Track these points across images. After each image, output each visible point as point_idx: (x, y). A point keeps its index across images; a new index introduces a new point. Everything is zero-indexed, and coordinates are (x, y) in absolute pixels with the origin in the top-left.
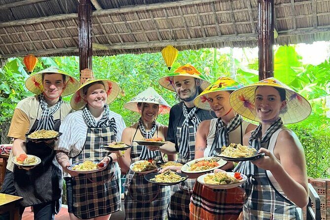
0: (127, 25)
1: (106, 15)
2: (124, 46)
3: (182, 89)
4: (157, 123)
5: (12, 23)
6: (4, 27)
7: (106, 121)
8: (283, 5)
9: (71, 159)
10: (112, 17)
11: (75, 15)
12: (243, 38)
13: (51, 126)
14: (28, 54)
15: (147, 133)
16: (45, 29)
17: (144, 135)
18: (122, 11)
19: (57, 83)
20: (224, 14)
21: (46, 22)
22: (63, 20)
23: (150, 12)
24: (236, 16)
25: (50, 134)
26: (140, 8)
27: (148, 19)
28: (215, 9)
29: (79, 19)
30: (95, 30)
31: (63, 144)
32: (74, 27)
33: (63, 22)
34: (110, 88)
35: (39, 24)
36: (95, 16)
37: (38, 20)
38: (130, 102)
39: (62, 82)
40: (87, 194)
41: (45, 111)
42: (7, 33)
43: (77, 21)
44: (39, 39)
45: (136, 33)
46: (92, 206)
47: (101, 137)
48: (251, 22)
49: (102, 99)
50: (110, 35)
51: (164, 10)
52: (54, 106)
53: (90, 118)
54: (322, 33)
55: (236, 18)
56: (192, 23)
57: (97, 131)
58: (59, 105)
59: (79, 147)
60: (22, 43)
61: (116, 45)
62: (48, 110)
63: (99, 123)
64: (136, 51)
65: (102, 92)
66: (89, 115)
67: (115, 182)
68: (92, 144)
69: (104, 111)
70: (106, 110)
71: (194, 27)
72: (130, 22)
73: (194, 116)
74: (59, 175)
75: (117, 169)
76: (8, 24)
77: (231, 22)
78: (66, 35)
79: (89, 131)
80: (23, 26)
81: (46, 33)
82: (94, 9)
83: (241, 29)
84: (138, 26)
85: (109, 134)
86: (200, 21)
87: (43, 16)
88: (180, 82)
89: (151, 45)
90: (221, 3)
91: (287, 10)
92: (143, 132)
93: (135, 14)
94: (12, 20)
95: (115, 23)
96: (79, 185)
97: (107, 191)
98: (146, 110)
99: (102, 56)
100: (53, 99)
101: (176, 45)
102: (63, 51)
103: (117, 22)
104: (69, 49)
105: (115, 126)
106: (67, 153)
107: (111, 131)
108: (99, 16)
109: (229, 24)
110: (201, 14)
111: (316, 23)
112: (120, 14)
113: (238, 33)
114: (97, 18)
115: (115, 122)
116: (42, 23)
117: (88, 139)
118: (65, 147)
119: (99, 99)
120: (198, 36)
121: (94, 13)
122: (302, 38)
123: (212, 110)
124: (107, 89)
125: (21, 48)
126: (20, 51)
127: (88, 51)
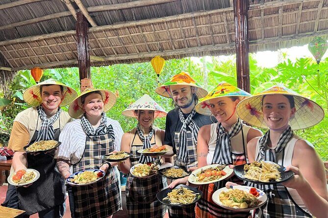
0: (119, 39)
1: (100, 31)
2: (118, 58)
3: (179, 97)
4: (154, 127)
5: (18, 40)
6: (12, 44)
7: (104, 128)
8: (254, 18)
9: (72, 167)
10: (106, 32)
11: (73, 32)
12: (220, 47)
13: (51, 136)
14: (35, 67)
15: (145, 138)
16: (48, 44)
17: (142, 140)
18: (115, 27)
19: (55, 94)
20: (203, 28)
21: (48, 39)
22: (63, 37)
23: (139, 27)
24: (213, 29)
25: (49, 145)
26: (131, 24)
27: (138, 34)
28: (195, 23)
29: (77, 34)
30: (92, 44)
31: (63, 152)
32: (73, 42)
33: (63, 38)
34: (107, 98)
35: (42, 40)
36: (91, 33)
37: (41, 37)
38: (127, 110)
39: (60, 93)
40: (88, 198)
41: (44, 122)
42: (14, 49)
43: (75, 37)
44: (43, 53)
45: (128, 46)
46: (94, 209)
47: (100, 144)
48: (226, 34)
49: (99, 108)
50: (105, 48)
51: (152, 25)
52: (53, 117)
53: (88, 126)
54: (285, 42)
55: (214, 31)
56: (176, 36)
57: (96, 139)
58: (58, 115)
59: (78, 155)
60: (29, 58)
61: (110, 57)
62: (47, 121)
63: (97, 130)
64: (128, 61)
65: (98, 101)
66: (87, 124)
67: (115, 184)
68: (91, 151)
69: (102, 119)
70: (103, 118)
71: (177, 39)
72: (122, 36)
73: (191, 121)
74: (61, 180)
75: (116, 173)
76: (14, 41)
77: (209, 34)
78: (66, 49)
79: (88, 139)
80: (28, 42)
81: (49, 48)
82: (90, 26)
83: (217, 40)
84: (129, 40)
85: (107, 141)
86: (183, 34)
87: (45, 33)
88: (177, 91)
89: (141, 56)
90: (201, 18)
91: (257, 22)
92: (142, 137)
93: (127, 29)
94: (18, 38)
95: (109, 38)
96: (81, 191)
97: (108, 194)
98: (142, 116)
99: (99, 66)
100: (52, 110)
101: (163, 55)
102: (65, 63)
103: (111, 36)
104: (70, 62)
105: (112, 132)
106: (67, 161)
107: (109, 137)
108: (94, 32)
109: (207, 36)
110: (184, 28)
111: (281, 33)
112: (113, 30)
113: (215, 44)
114: (93, 34)
115: (112, 129)
116: (45, 39)
117: (87, 147)
118: (64, 156)
119: (96, 108)
120: (181, 47)
121: (90, 30)
122: (268, 46)
123: (213, 115)
124: (104, 98)
125: (28, 62)
126: (27, 64)
127: (87, 63)
